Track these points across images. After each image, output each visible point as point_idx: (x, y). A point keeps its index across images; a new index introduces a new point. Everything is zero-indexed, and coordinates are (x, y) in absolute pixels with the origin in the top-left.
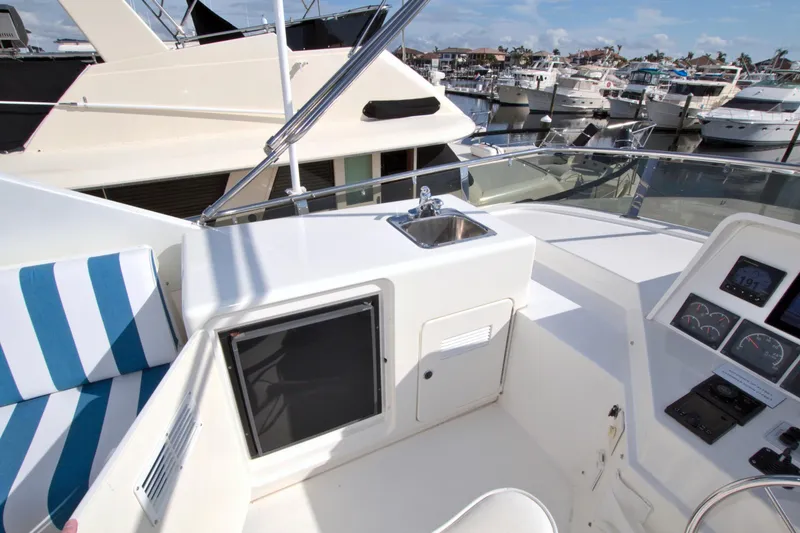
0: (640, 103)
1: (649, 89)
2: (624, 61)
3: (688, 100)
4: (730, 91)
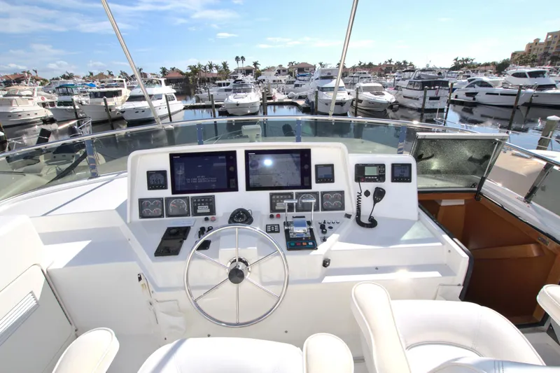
0: (74, 107)
1: (75, 98)
2: (45, 81)
3: (105, 101)
4: (126, 92)
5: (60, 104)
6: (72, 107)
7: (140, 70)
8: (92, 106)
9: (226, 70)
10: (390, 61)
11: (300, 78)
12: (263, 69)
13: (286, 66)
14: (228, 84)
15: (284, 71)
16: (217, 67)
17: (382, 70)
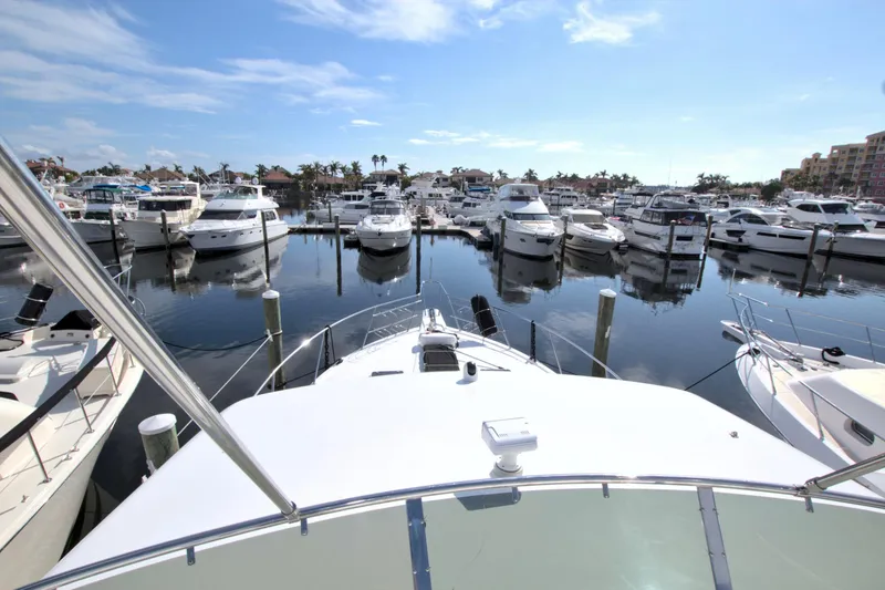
0: (112, 222)
1: (115, 208)
2: (75, 174)
3: (163, 216)
4: (198, 204)
5: (89, 215)
6: (109, 222)
7: (225, 167)
8: (141, 223)
9: (356, 174)
10: (604, 174)
11: (473, 194)
12: (413, 174)
13: (448, 173)
14: (361, 198)
15: (445, 179)
16: (343, 169)
17: (592, 186)
